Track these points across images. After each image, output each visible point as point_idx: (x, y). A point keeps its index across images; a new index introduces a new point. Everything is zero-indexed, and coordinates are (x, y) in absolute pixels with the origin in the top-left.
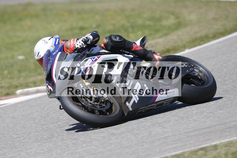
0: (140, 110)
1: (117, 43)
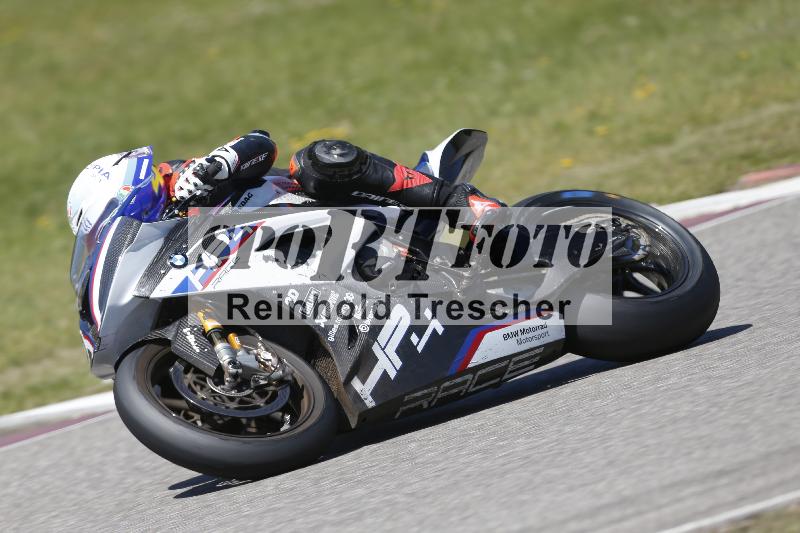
0: (409, 402)
1: (333, 170)
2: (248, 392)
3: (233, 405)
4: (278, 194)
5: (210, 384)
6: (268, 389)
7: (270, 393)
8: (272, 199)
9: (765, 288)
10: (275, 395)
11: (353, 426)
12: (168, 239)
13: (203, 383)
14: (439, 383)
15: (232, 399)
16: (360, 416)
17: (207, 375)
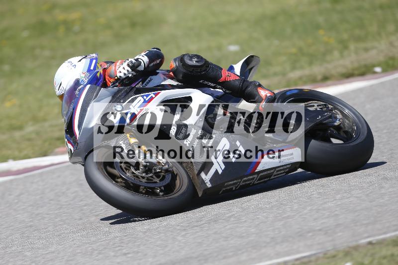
0: (227, 186)
1: (192, 68)
2: (151, 175)
3: (144, 180)
4: (165, 80)
5: (133, 170)
6: (161, 174)
7: (162, 176)
8: (162, 82)
9: (64, 205)
10: (164, 177)
11: (200, 195)
12: (113, 97)
13: (129, 169)
14: (241, 178)
15: (143, 178)
16: (204, 191)
17: (131, 165)
